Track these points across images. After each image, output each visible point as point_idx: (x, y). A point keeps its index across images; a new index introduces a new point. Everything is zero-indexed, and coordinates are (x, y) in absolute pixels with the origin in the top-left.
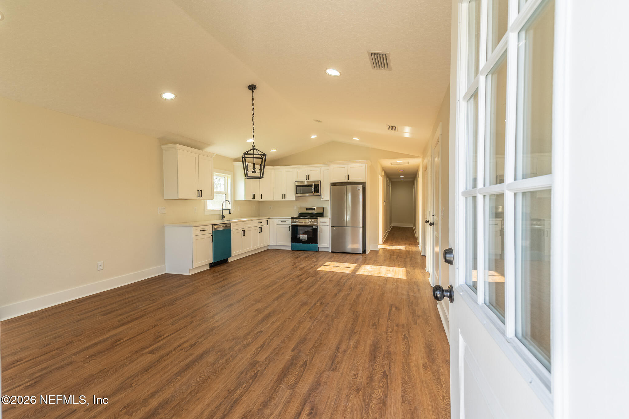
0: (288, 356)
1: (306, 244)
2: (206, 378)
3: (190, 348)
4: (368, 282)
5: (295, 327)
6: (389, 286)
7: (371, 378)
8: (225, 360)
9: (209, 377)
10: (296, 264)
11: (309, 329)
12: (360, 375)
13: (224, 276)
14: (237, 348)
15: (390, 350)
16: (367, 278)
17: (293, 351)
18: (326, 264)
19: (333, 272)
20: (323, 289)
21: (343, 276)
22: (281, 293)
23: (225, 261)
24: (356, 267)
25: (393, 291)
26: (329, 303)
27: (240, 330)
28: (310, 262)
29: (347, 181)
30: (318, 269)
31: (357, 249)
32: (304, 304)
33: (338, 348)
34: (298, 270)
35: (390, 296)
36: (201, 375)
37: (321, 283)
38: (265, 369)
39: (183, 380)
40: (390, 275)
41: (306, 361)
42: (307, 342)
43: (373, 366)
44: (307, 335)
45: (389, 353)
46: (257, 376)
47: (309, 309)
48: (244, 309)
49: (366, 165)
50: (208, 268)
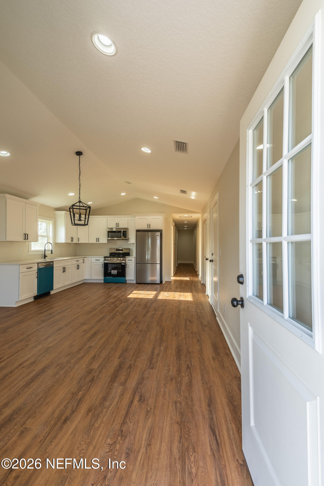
0: (116, 362)
1: (116, 278)
2: (51, 387)
3: (31, 366)
4: (167, 304)
5: (117, 340)
6: (182, 306)
7: (179, 371)
8: (65, 372)
9: (53, 386)
10: (109, 293)
11: (129, 341)
12: (171, 370)
13: (48, 306)
14: (72, 361)
15: (189, 350)
16: (166, 302)
17: (119, 358)
18: (133, 293)
19: (140, 298)
20: (135, 312)
21: (148, 301)
22: (101, 316)
23: (47, 294)
24: (156, 293)
25: (186, 310)
26: (141, 322)
27: (73, 347)
28: (121, 292)
29: (149, 229)
30: (129, 297)
31: (156, 280)
32: (121, 324)
33: (153, 353)
34: (112, 298)
35: (184, 313)
36: (46, 384)
37: (132, 307)
38: (99, 374)
39: (31, 391)
40: (182, 299)
41: (131, 364)
42: (129, 351)
43: (180, 362)
44: (128, 345)
45: (189, 352)
46: (94, 380)
47: (126, 327)
48: (73, 331)
49: (163, 217)
50: (32, 300)
